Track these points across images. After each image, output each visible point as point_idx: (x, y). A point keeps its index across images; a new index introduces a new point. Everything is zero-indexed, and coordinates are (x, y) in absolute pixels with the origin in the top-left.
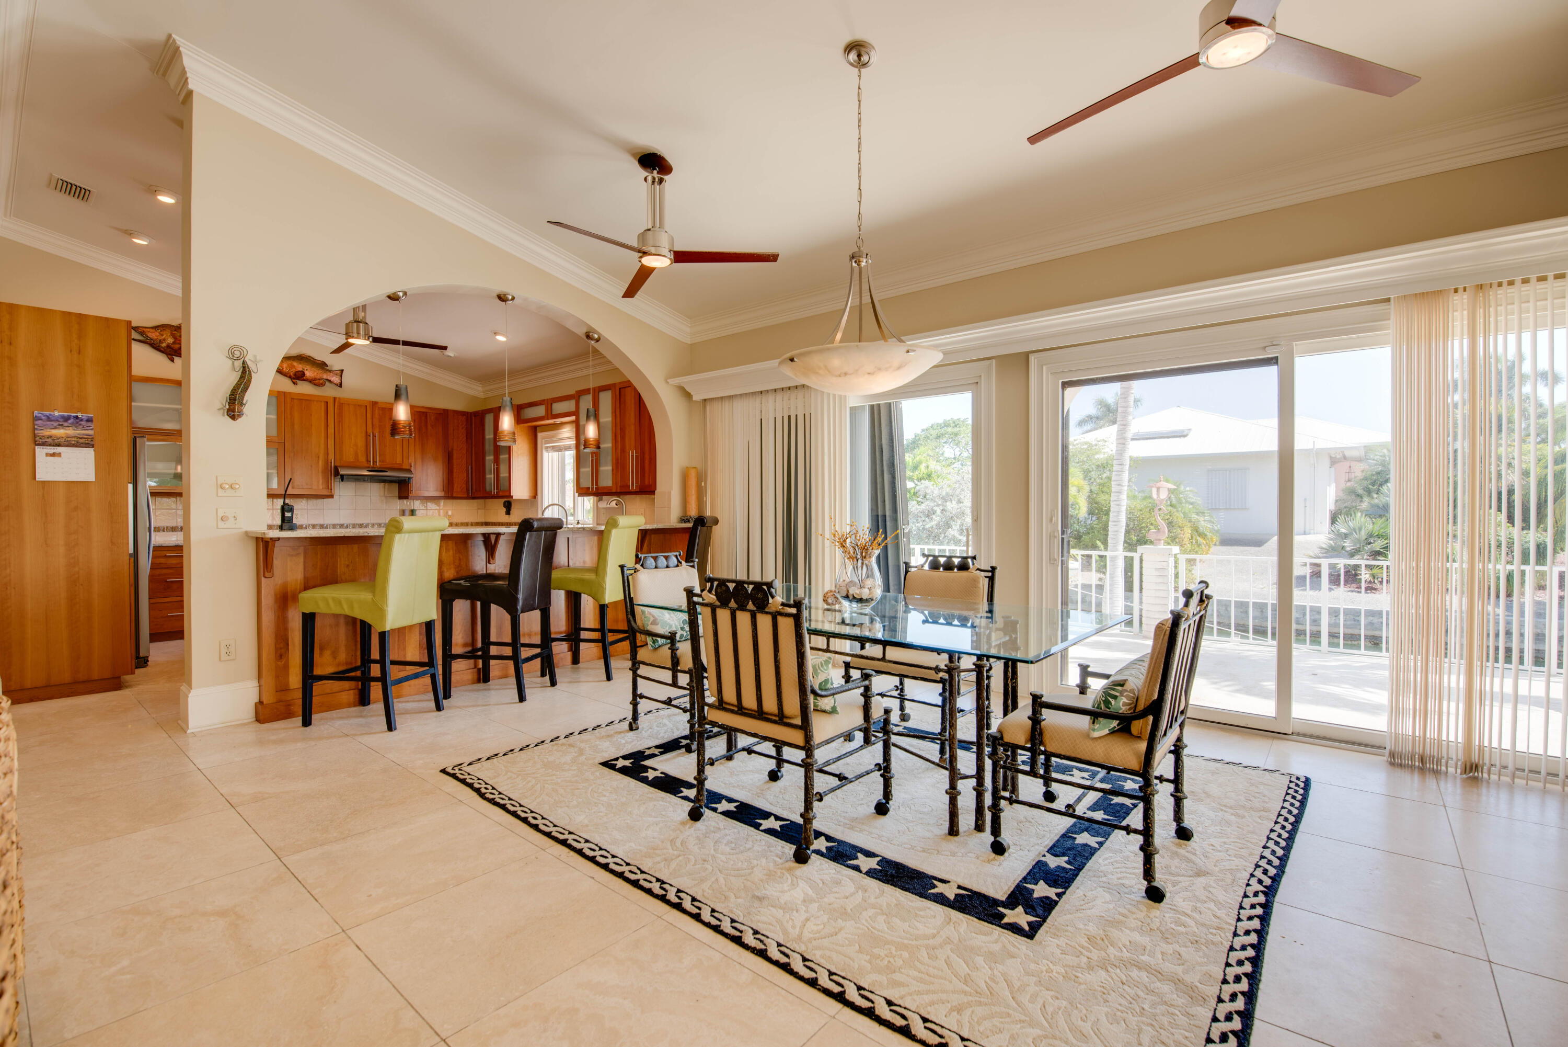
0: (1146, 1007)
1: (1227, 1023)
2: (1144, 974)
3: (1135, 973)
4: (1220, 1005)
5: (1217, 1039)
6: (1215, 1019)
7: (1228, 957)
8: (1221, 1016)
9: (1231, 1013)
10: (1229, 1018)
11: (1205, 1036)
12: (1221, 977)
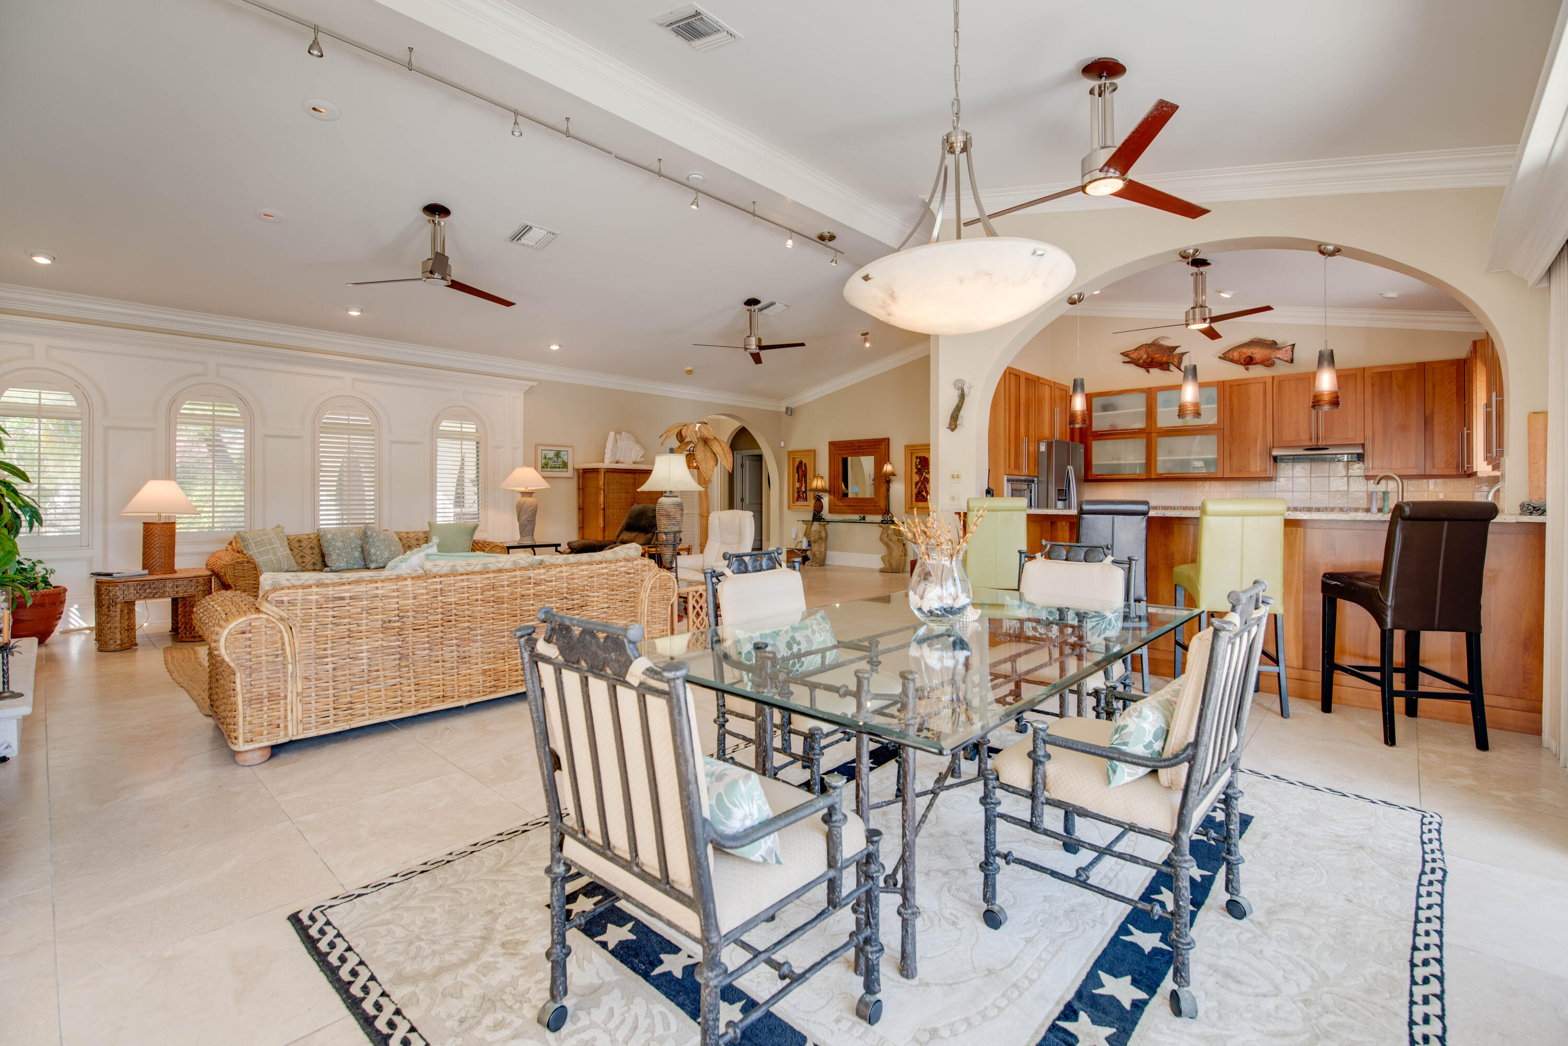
0: (422, 944)
1: (362, 984)
2: (454, 959)
3: (461, 954)
4: (381, 991)
5: (357, 968)
6: (372, 978)
7: (421, 1036)
8: (371, 984)
9: (368, 993)
10: (365, 989)
11: (367, 963)
12: (404, 1012)
